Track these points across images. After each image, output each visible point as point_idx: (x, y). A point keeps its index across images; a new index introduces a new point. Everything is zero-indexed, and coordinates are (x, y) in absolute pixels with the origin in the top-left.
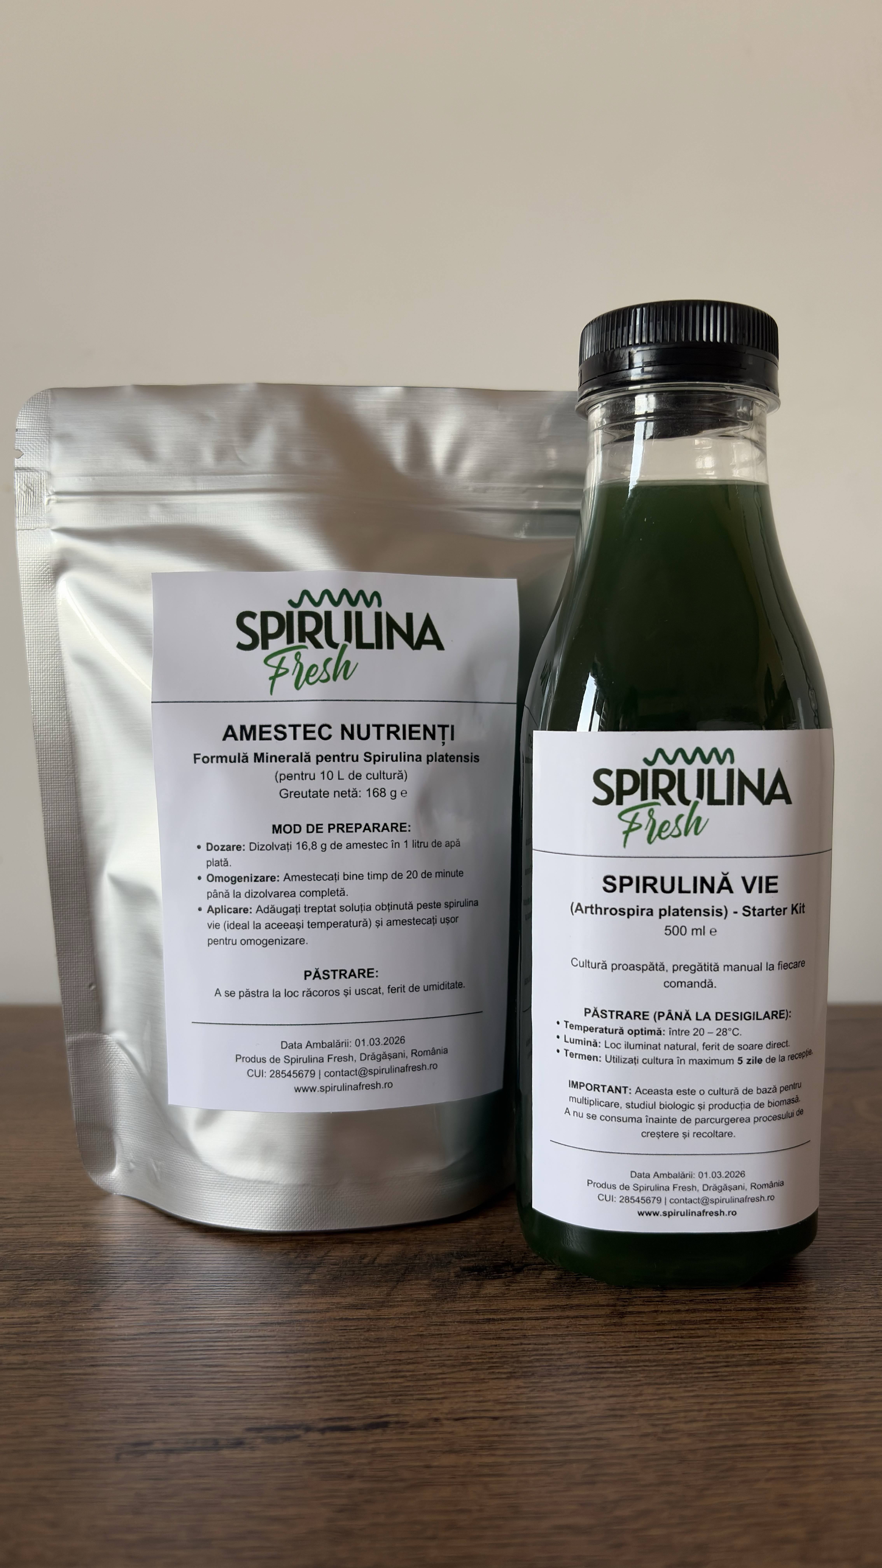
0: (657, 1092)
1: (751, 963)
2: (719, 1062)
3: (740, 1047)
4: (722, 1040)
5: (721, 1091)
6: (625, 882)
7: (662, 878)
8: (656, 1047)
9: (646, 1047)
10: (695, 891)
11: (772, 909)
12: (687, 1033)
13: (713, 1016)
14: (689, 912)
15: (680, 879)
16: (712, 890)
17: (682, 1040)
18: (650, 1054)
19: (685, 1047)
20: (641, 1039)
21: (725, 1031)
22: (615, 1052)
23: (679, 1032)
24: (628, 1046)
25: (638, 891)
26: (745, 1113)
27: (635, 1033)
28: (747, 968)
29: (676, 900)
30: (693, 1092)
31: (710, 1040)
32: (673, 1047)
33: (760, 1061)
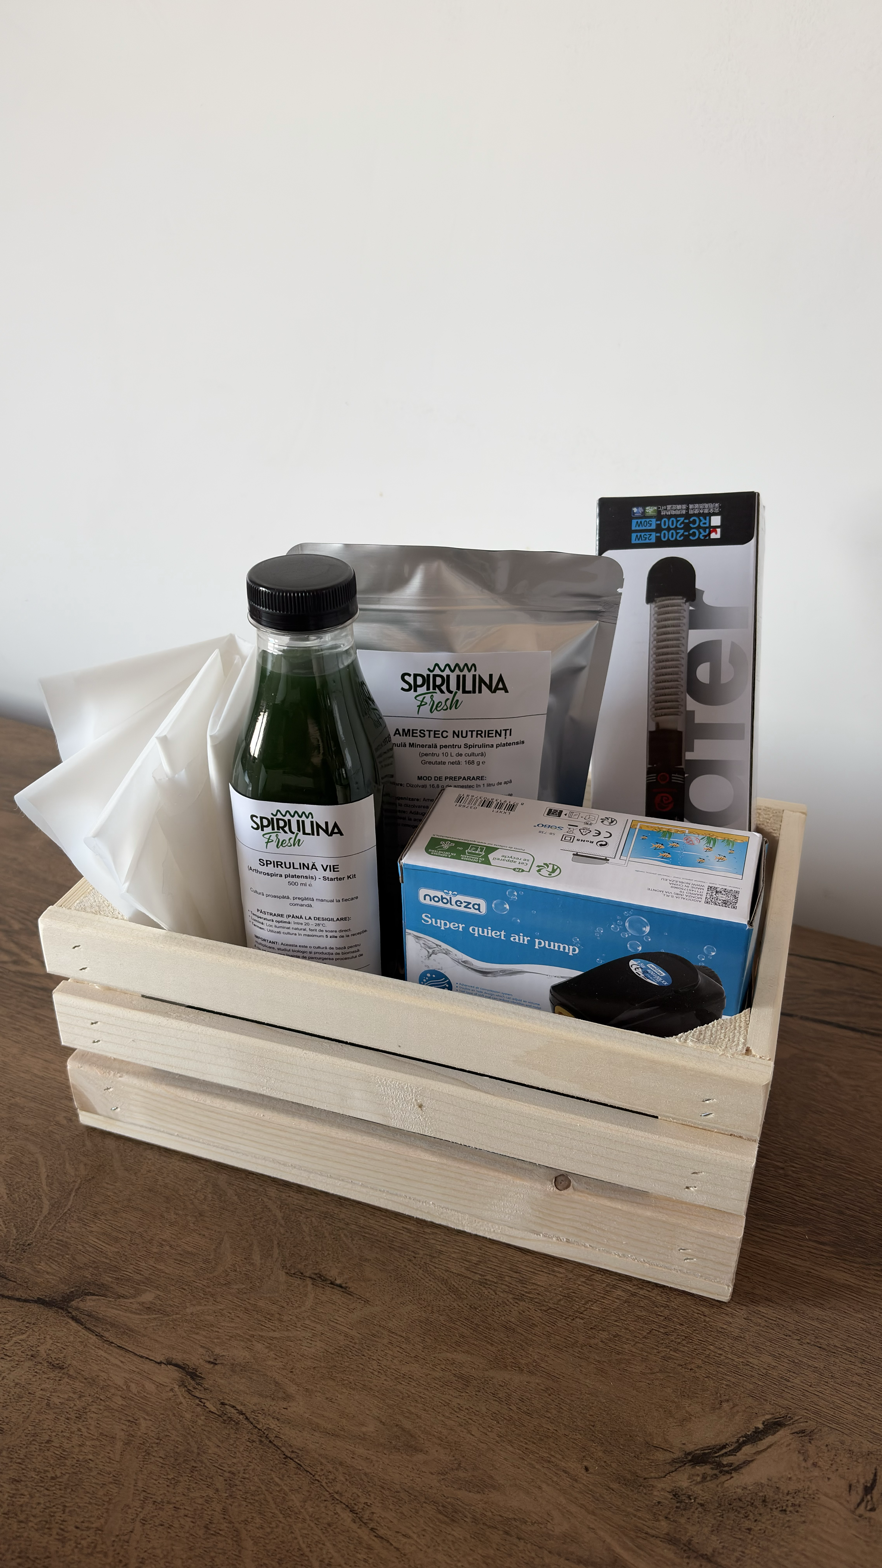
0: (290, 945)
1: (328, 899)
2: (317, 936)
3: (326, 931)
4: (318, 928)
5: (319, 947)
6: (268, 863)
7: (285, 863)
8: (288, 928)
9: (284, 928)
10: (300, 869)
11: (337, 878)
12: (302, 924)
13: (313, 918)
14: (298, 877)
15: (293, 863)
16: (308, 869)
17: (300, 927)
18: (286, 931)
19: (301, 929)
20: (281, 924)
21: (319, 925)
22: (271, 928)
23: (298, 923)
24: (276, 926)
25: (274, 867)
26: (331, 957)
27: (279, 922)
28: (327, 901)
29: (292, 871)
30: (306, 947)
31: (313, 928)
32: (296, 929)
33: (336, 937)
